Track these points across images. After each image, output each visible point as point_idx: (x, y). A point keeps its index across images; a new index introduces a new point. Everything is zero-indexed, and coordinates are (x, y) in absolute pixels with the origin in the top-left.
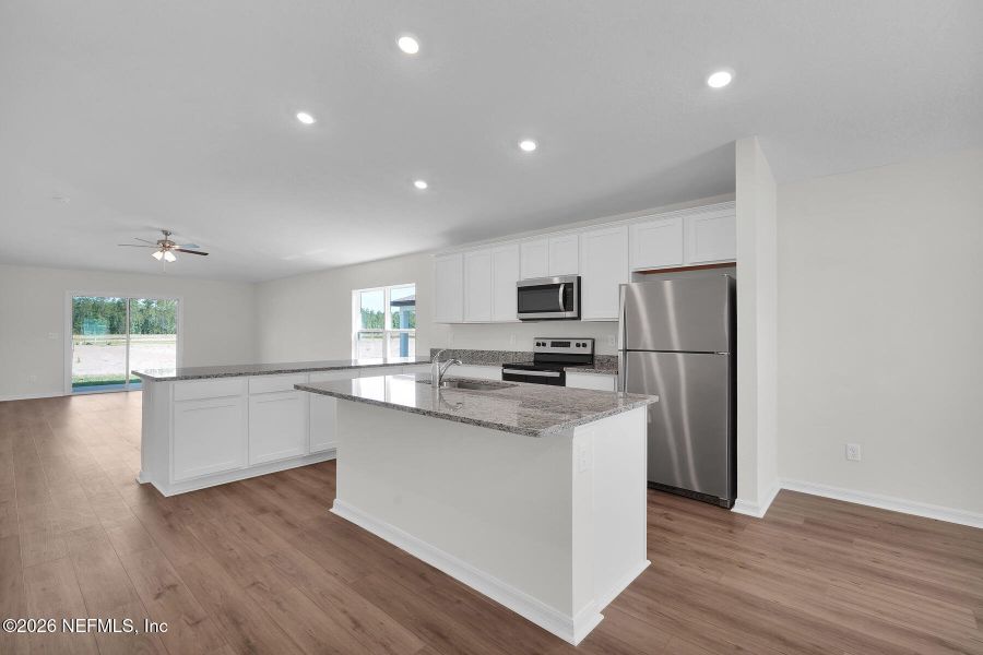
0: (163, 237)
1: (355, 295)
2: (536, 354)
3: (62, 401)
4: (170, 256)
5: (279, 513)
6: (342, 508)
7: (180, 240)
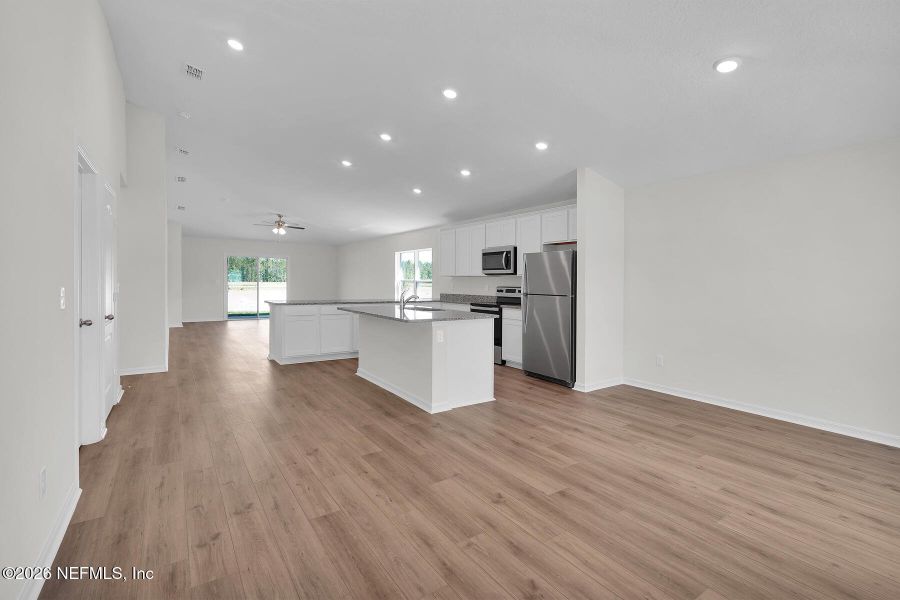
0: (278, 219)
1: (397, 254)
2: (499, 297)
3: (222, 323)
4: (282, 231)
5: (331, 373)
6: (361, 372)
7: (289, 220)
